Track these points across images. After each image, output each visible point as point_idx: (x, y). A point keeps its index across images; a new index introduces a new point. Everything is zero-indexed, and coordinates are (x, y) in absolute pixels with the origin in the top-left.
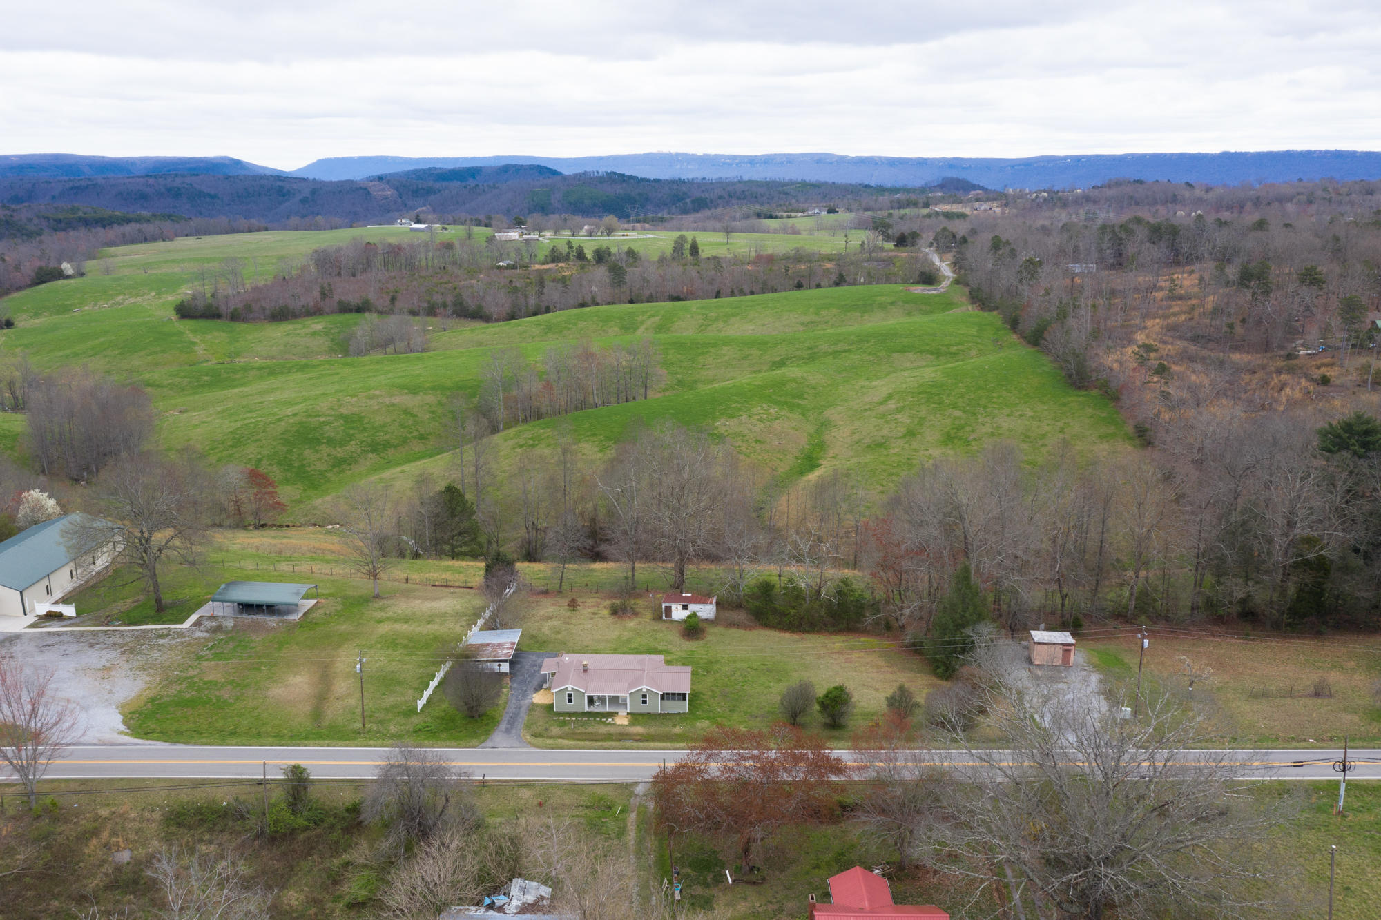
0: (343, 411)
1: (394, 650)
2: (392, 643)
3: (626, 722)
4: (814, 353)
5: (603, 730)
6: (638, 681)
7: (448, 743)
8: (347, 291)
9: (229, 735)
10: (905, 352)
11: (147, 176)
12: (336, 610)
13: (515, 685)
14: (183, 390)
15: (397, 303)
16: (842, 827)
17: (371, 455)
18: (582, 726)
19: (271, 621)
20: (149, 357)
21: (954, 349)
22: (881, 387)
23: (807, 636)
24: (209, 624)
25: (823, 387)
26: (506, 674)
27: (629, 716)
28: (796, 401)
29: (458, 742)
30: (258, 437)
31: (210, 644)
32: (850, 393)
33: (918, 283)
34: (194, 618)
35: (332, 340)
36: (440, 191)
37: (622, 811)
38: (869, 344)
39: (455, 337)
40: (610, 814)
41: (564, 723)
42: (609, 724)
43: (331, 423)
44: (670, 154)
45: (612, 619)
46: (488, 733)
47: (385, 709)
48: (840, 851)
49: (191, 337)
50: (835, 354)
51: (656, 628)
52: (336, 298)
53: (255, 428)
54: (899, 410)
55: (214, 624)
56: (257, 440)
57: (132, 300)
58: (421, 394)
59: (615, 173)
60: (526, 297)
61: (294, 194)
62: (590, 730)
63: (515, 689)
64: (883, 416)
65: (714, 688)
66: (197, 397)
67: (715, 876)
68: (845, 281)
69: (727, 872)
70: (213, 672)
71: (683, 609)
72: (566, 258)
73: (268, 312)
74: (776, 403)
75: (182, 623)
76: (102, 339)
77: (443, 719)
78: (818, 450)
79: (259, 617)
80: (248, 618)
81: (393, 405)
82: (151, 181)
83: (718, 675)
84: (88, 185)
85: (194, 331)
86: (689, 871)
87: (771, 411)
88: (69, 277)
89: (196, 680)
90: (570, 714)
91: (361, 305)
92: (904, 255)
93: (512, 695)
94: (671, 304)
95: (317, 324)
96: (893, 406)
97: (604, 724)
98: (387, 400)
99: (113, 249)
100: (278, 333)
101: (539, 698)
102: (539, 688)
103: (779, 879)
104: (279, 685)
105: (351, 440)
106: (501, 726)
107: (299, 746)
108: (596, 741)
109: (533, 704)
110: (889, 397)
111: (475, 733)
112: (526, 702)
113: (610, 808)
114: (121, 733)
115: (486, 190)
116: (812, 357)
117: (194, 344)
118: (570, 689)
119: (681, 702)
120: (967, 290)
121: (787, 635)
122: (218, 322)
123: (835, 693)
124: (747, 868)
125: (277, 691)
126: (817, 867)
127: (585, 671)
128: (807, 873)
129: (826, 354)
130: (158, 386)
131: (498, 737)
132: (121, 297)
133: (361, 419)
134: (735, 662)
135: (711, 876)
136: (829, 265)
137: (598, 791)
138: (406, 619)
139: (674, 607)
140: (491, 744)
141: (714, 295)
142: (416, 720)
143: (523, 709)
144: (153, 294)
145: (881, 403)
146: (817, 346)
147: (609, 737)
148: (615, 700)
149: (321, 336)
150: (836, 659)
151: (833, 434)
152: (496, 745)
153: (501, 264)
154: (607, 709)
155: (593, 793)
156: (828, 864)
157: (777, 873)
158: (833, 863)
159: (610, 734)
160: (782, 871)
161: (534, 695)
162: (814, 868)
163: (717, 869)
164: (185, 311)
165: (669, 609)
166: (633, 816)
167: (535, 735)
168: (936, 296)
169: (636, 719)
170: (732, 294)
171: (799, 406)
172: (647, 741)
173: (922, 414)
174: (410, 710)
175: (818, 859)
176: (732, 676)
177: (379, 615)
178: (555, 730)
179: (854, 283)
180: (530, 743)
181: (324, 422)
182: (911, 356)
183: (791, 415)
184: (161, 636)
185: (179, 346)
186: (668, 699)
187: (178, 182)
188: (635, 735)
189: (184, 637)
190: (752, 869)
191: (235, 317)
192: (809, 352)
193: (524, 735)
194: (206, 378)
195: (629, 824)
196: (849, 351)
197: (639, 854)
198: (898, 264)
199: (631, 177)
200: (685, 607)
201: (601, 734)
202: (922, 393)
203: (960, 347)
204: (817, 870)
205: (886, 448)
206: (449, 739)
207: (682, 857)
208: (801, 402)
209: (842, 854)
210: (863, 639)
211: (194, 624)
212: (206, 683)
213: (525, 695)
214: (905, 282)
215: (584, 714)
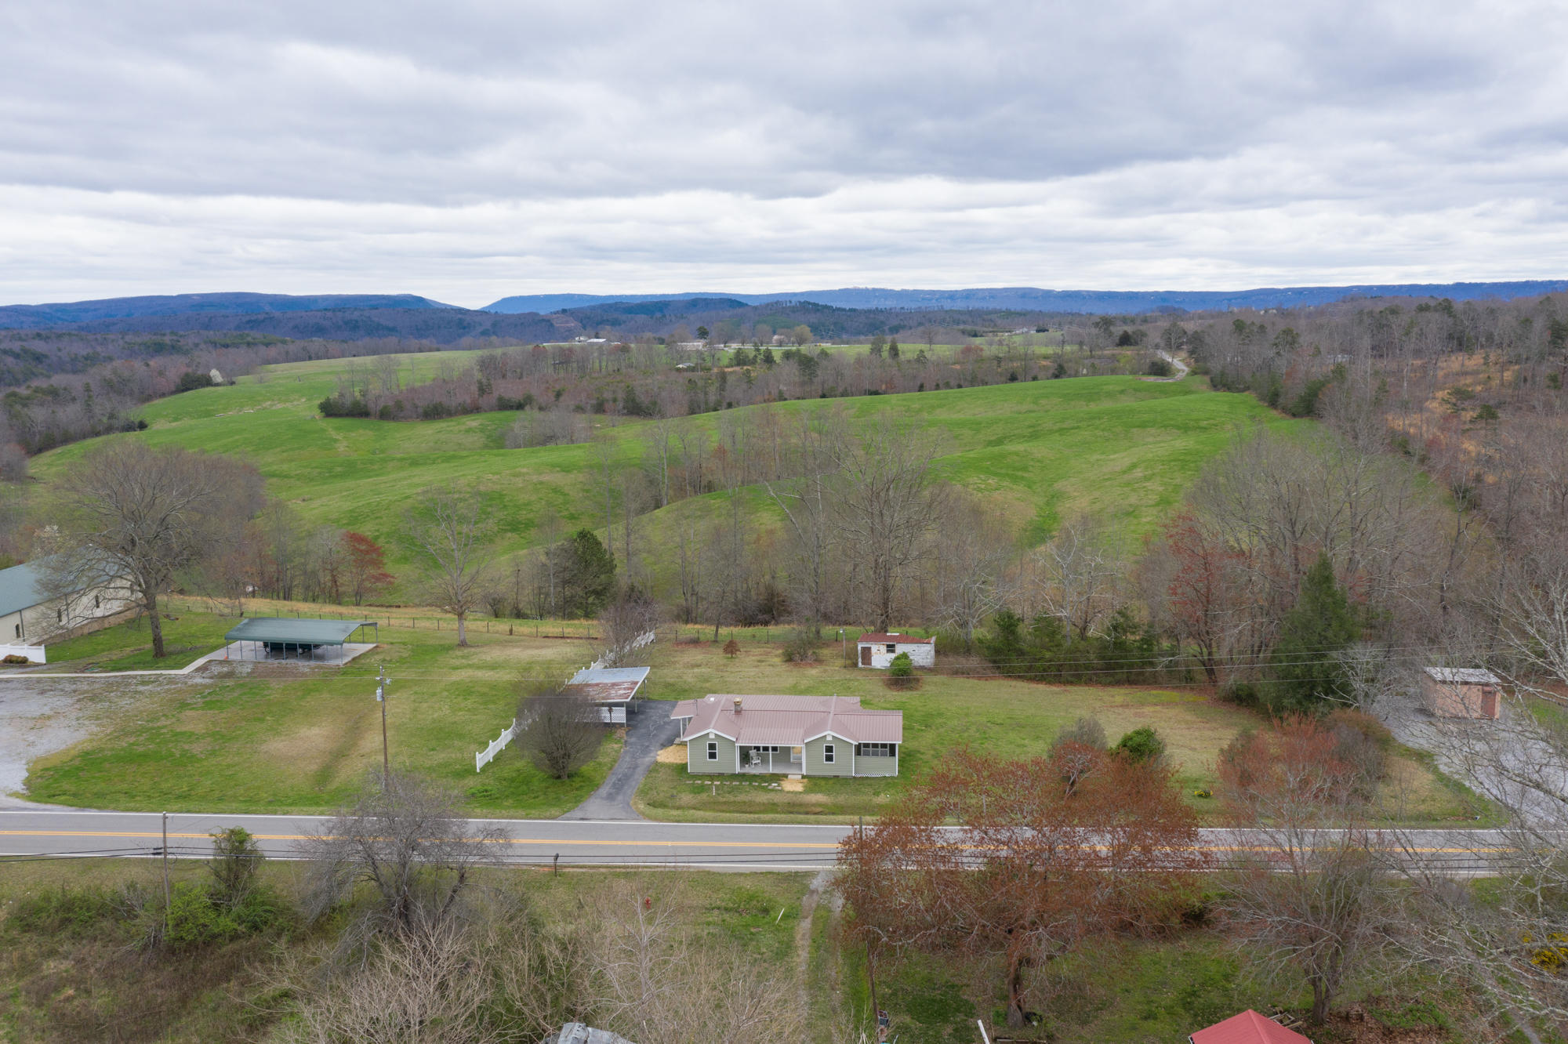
0: (482, 488)
1: (466, 699)
2: (466, 690)
3: (799, 788)
4: (1037, 431)
5: (762, 798)
6: (820, 726)
7: (512, 812)
8: (510, 390)
9: (176, 798)
10: (1146, 427)
11: (326, 310)
12: (401, 657)
13: (633, 740)
14: (312, 480)
15: (562, 399)
16: (1183, 947)
17: (509, 535)
18: (729, 793)
19: (303, 665)
20: (285, 454)
21: (1204, 424)
22: (1121, 459)
23: (1069, 688)
24: (216, 669)
25: (1051, 460)
26: (621, 725)
27: (805, 780)
28: (1020, 473)
29: (528, 811)
30: (379, 515)
31: (207, 691)
32: (1084, 466)
33: (1150, 374)
34: (200, 662)
35: (488, 437)
36: (625, 322)
37: (786, 917)
38: (1102, 421)
39: (624, 431)
40: (766, 920)
41: (702, 789)
42: (772, 790)
43: (466, 500)
44: (867, 290)
45: (785, 667)
46: (578, 801)
47: (429, 768)
48: (1189, 989)
49: (334, 434)
50: (1061, 431)
51: (848, 677)
52: (496, 395)
53: (377, 506)
54: (1147, 479)
55: (225, 669)
56: (377, 518)
57: (280, 406)
58: (575, 472)
59: (809, 303)
60: (706, 394)
61: (474, 327)
62: (741, 797)
63: (631, 744)
64: (1128, 484)
65: (938, 746)
66: (325, 487)
67: (956, 1030)
68: (1065, 373)
69: (980, 1023)
70: (194, 722)
71: (888, 651)
72: (753, 362)
73: (420, 410)
74: (995, 474)
75: (181, 668)
76: (237, 437)
77: (512, 780)
78: (1051, 522)
79: (290, 663)
80: (274, 663)
81: (541, 483)
82: (329, 314)
83: (942, 730)
84: (265, 319)
85: (338, 429)
86: (908, 1019)
87: (990, 481)
88: (218, 385)
89: (163, 731)
90: (711, 777)
91: (522, 401)
92: (1129, 353)
93: (626, 752)
94: (868, 398)
95: (473, 422)
96: (1140, 474)
97: (765, 789)
98: (535, 478)
99: (273, 366)
100: (429, 431)
101: (667, 756)
102: (670, 742)
103: (1081, 1037)
104: (283, 738)
105: (488, 518)
106: (601, 790)
107: (275, 814)
108: (751, 813)
109: (656, 763)
110: (1134, 466)
111: (558, 799)
112: (647, 760)
113: (766, 911)
114: (16, 795)
115: (673, 320)
116: (1034, 436)
117: (336, 441)
118: (712, 736)
119: (888, 760)
120: (1207, 379)
121: (1041, 687)
122: (364, 421)
123: (1137, 740)
124: (1019, 1015)
125: (277, 745)
126: (1149, 1016)
127: (738, 712)
128: (1134, 1028)
129: (1051, 432)
130: (286, 476)
131: (594, 806)
132: (269, 403)
133: (501, 496)
134: (967, 715)
135: (948, 1029)
136: (1044, 363)
137: (748, 884)
138: (493, 667)
139: (874, 648)
140: (580, 814)
141: (917, 388)
142: (470, 782)
143: (640, 770)
144: (303, 400)
145: (1124, 472)
146: (1039, 425)
147: (772, 807)
148: (783, 754)
149: (476, 432)
150: (1119, 714)
151: (1067, 506)
152: (588, 815)
153: (681, 366)
154: (771, 769)
155: (740, 888)
156: (1170, 1010)
157: (1075, 1027)
158: (1181, 1011)
159: (774, 804)
160: (1084, 1023)
161: (659, 752)
162: (1146, 1018)
163: (960, 1017)
164: (330, 410)
165: (867, 652)
166: (805, 925)
167: (653, 804)
168: (1172, 384)
169: (815, 784)
170: (937, 387)
171: (1023, 478)
172: (833, 814)
173: (1178, 481)
174: (466, 770)
175: (1149, 1002)
176: (965, 731)
177: (457, 662)
178: (686, 798)
179: (1076, 375)
180: (643, 814)
181: (457, 499)
182: (1153, 431)
183: (1014, 487)
184: (143, 683)
185: (320, 442)
186: (867, 754)
187: (356, 315)
188: (814, 805)
189: (177, 683)
190: (1028, 1017)
191: (385, 415)
192: (1030, 430)
193: (635, 803)
194: (339, 469)
195: (798, 937)
196: (1078, 427)
197: (815, 984)
198: (1123, 360)
199: (826, 307)
200: (891, 648)
201: (759, 804)
202: (1174, 461)
203: (1212, 422)
204: (1151, 1022)
205: (1135, 517)
206: (515, 807)
207: (894, 994)
208: (1026, 475)
209: (1194, 994)
210: (1154, 692)
211: (198, 670)
212: (176, 734)
213: (646, 750)
214: (1133, 372)
215: (734, 776)
